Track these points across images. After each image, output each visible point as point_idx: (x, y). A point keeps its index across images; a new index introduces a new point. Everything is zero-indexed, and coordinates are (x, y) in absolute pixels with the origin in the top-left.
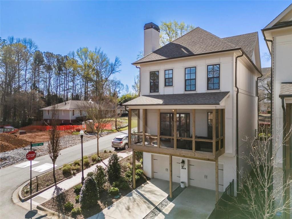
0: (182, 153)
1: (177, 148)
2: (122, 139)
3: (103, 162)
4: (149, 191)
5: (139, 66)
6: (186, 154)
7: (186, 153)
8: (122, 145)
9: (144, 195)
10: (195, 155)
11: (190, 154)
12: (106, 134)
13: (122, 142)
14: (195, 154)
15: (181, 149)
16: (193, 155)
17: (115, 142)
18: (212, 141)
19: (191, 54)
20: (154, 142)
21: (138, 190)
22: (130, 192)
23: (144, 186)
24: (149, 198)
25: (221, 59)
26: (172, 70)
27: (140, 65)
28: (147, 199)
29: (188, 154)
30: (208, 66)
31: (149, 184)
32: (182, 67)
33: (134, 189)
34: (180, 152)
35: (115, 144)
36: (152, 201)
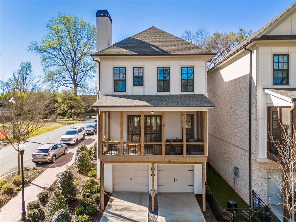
0: (172, 159)
1: (165, 154)
2: (48, 150)
3: (33, 184)
4: (123, 208)
5: (98, 59)
6: (176, 160)
7: (176, 158)
8: (49, 158)
9: (122, 215)
10: (186, 160)
11: (181, 160)
12: (3, 145)
13: (49, 154)
14: (186, 158)
15: (170, 155)
16: (184, 160)
17: (39, 155)
18: (204, 144)
19: (166, 54)
20: (133, 149)
21: (108, 210)
22: (101, 216)
23: (111, 204)
24: (131, 217)
25: (195, 61)
26: (143, 68)
27: (100, 58)
28: (130, 219)
29: (178, 160)
30: (182, 67)
31: (116, 200)
32: (154, 66)
33: (104, 211)
34: (170, 158)
35: (38, 157)
36: (137, 220)
